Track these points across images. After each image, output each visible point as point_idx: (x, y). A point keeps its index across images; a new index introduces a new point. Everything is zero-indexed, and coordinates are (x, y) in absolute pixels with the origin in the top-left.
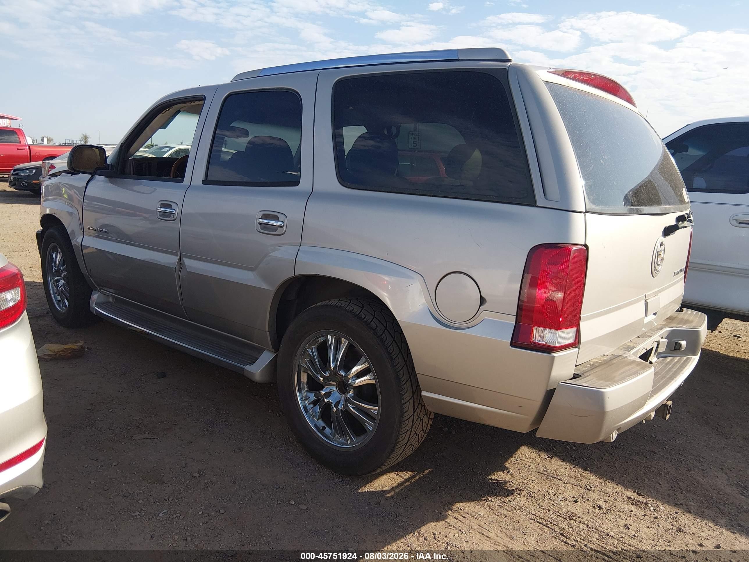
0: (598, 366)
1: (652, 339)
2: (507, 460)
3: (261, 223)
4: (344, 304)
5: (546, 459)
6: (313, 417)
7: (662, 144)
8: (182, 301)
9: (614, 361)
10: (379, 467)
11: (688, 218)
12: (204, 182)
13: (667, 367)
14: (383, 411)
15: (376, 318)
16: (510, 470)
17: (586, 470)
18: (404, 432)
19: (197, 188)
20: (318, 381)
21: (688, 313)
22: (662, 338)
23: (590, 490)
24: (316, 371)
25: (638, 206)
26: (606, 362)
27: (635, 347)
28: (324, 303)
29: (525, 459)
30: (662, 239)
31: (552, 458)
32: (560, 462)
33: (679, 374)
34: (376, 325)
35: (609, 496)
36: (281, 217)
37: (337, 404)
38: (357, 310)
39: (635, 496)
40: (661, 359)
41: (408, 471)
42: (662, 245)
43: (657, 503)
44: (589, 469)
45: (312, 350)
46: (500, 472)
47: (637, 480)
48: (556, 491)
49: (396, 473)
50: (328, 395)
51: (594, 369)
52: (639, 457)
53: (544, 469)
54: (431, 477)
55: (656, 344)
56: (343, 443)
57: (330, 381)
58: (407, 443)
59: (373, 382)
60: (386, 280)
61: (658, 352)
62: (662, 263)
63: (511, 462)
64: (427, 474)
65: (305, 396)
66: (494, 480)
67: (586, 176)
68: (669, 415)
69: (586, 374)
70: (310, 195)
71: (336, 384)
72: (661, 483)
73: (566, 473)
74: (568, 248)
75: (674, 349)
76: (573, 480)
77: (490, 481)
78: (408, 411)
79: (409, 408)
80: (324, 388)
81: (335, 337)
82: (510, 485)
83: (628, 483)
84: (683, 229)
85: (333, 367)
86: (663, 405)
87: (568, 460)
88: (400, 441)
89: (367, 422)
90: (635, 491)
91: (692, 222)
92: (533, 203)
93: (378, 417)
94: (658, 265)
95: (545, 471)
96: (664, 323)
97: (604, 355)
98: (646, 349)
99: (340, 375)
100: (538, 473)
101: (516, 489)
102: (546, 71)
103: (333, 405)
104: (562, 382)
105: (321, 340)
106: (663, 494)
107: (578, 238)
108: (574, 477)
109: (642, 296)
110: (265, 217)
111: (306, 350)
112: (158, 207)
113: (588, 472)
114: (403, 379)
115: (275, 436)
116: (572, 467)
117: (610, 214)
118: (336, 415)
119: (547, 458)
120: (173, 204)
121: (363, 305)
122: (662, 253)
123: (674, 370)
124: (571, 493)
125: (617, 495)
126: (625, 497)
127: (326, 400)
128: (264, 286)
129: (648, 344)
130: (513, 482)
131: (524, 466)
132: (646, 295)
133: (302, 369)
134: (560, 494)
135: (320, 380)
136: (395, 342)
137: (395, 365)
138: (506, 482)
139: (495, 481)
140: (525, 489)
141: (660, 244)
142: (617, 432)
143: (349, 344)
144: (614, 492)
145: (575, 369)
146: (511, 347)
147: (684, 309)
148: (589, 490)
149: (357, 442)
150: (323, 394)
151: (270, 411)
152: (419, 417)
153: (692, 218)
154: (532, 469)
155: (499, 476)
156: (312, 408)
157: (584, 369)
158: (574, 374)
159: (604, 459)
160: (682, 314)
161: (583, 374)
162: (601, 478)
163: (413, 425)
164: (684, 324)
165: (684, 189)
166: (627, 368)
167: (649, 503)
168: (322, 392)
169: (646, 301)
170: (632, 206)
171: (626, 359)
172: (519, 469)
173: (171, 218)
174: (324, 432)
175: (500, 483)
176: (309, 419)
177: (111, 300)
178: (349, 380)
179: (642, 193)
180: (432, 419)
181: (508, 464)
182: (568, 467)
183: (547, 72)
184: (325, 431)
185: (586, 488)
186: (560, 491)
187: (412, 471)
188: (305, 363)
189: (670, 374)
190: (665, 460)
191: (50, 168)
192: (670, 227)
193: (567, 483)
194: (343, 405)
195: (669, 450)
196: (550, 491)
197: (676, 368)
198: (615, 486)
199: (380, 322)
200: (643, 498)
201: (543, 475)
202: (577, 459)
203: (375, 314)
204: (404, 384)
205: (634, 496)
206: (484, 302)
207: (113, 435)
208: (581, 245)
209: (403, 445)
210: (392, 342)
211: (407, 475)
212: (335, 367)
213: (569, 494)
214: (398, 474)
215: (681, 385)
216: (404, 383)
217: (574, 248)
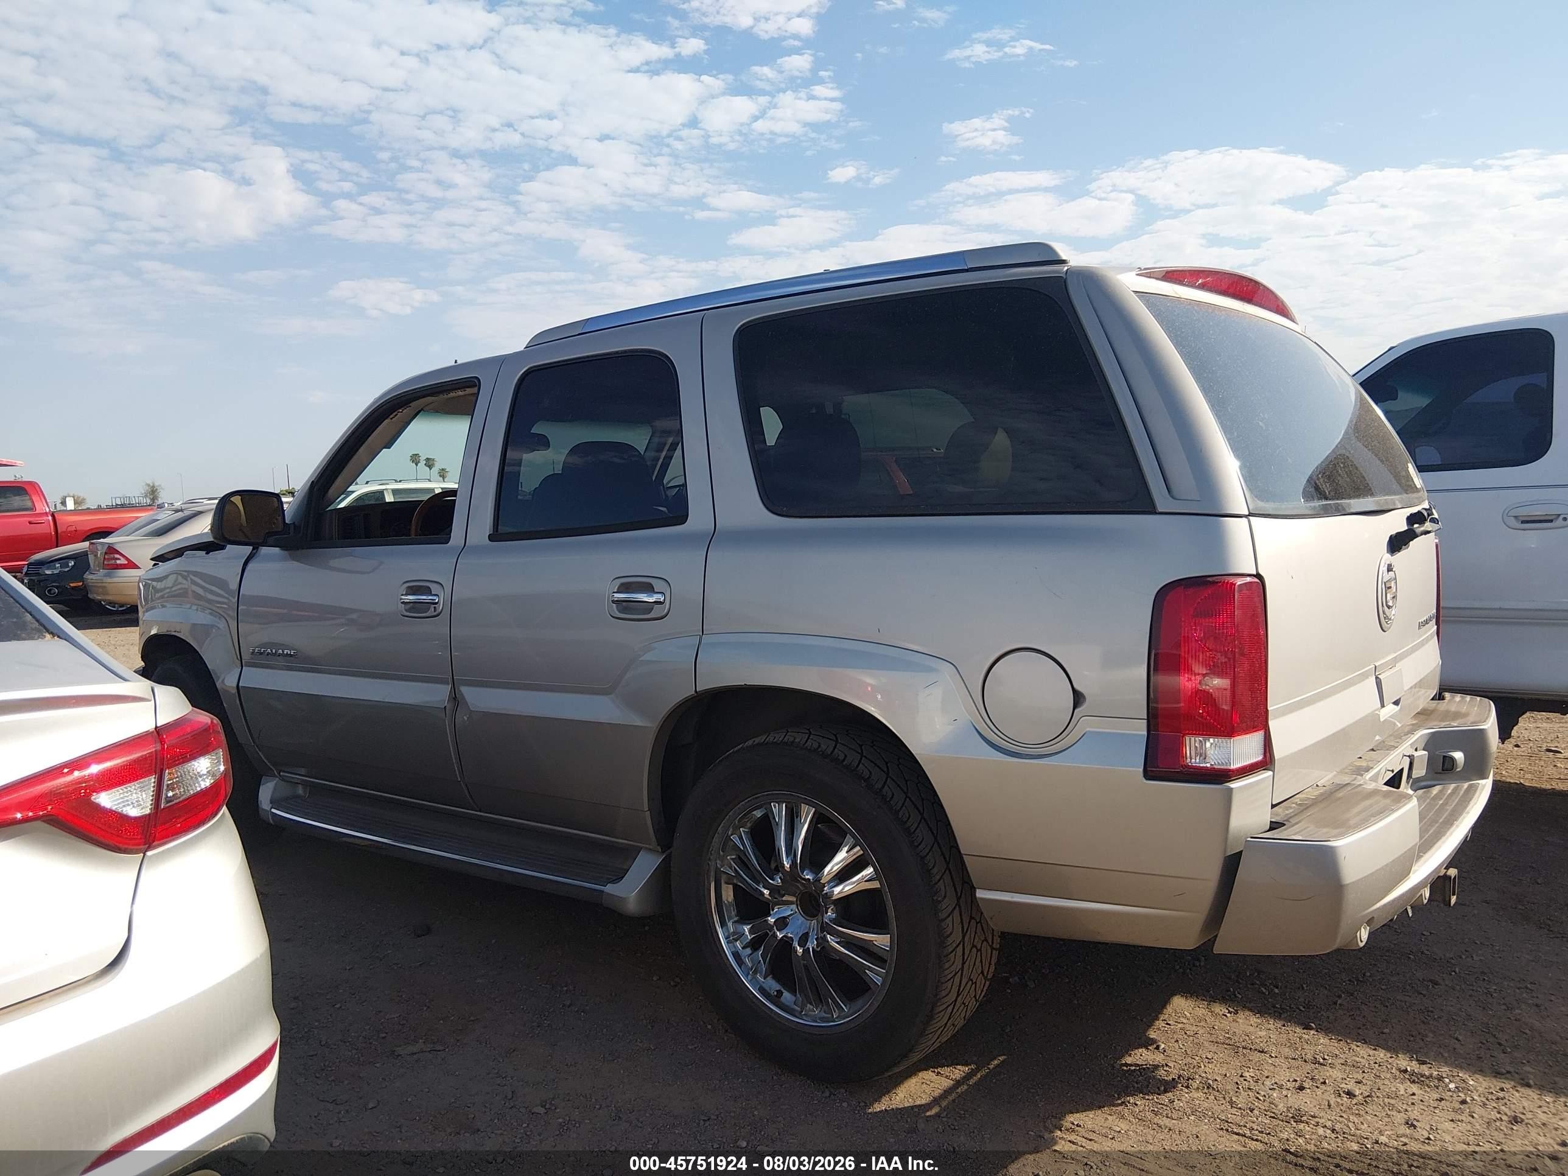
0: (1310, 806)
1: (1396, 753)
2: (1150, 1025)
3: (617, 601)
4: (800, 738)
5: (1226, 1016)
6: (755, 972)
7: (1354, 385)
8: (462, 772)
9: (1340, 794)
10: (905, 1056)
11: (1429, 515)
12: (491, 538)
13: (1437, 805)
14: (899, 942)
15: (865, 757)
16: (1160, 1043)
17: (1307, 1027)
18: (950, 976)
19: (478, 550)
20: (761, 898)
21: (1455, 702)
22: (1416, 750)
23: (1324, 1065)
24: (753, 879)
25: (1337, 499)
26: (1323, 797)
27: (1372, 768)
28: (757, 740)
29: (1185, 1021)
30: (1387, 558)
31: (1236, 1013)
32: (1254, 1020)
33: (1461, 814)
34: (867, 771)
35: (1364, 1072)
36: (657, 585)
37: (804, 940)
38: (826, 746)
39: (1413, 1066)
40: (1420, 792)
41: (957, 1065)
42: (1390, 569)
43: (1460, 1075)
44: (1313, 1025)
45: (741, 838)
46: (1140, 1050)
47: (1413, 1036)
48: (1258, 1074)
49: (934, 1072)
50: (782, 923)
51: (1302, 811)
52: (1407, 994)
53: (1227, 1035)
54: (1005, 1072)
55: (1408, 760)
56: (824, 1017)
57: (784, 896)
58: (956, 1001)
59: (876, 885)
60: (871, 685)
61: (1413, 777)
62: (1396, 603)
63: (1159, 1029)
64: (998, 1066)
65: (734, 932)
66: (1131, 1065)
67: (1238, 449)
68: (1455, 897)
69: (1293, 821)
70: (712, 538)
71: (795, 899)
72: (1460, 1038)
73: (1270, 1037)
74: (1228, 582)
75: (1443, 770)
76: (1287, 1050)
77: (1125, 1068)
78: (951, 934)
79: (953, 926)
80: (773, 910)
81: (786, 806)
82: (1166, 1071)
83: (1396, 1044)
84: (1423, 536)
85: (788, 866)
86: (1439, 876)
87: (1270, 1014)
88: (944, 997)
89: (869, 968)
90: (1413, 1057)
91: (1438, 523)
92: (1150, 509)
93: (892, 955)
94: (1389, 608)
95: (1229, 1038)
96: (1414, 722)
97: (1317, 786)
98: (1393, 771)
99: (805, 879)
100: (1216, 1045)
101: (1179, 1078)
102: (1134, 273)
103: (796, 944)
104: (1252, 838)
105: (758, 814)
106: (1468, 1056)
107: (1242, 563)
108: (1289, 1044)
109: (1370, 667)
110: (625, 588)
111: (728, 838)
112: (402, 595)
113: (1312, 1032)
114: (935, 870)
115: (678, 1025)
116: (1279, 1026)
117: (1292, 515)
118: (802, 962)
119: (1228, 1015)
120: (433, 587)
121: (835, 735)
122: (1393, 584)
123: (1450, 808)
124: (1288, 1074)
125: (1379, 1068)
126: (1394, 1071)
127: (780, 935)
128: (638, 721)
129: (1395, 761)
130: (1171, 1064)
131: (1186, 1033)
132: (1376, 667)
133: (724, 878)
134: (1267, 1077)
135: (763, 894)
136: (910, 799)
137: (916, 844)
138: (1156, 1067)
139: (1134, 1068)
140: (1197, 1077)
141: (1386, 568)
142: (1368, 928)
143: (816, 816)
144: (1372, 1062)
145: (1271, 814)
146: (1146, 779)
147: (1447, 695)
148: (1321, 1064)
149: (851, 1011)
150: (772, 924)
151: (655, 979)
152: (974, 946)
153: (1436, 515)
154: (1203, 1036)
155: (1140, 1057)
156: (751, 954)
157: (1287, 812)
158: (1271, 822)
159: (1340, 1004)
160: (1445, 704)
161: (1287, 820)
162: (1341, 1040)
163: (964, 963)
164: (1453, 720)
165: (1410, 465)
166: (1367, 803)
167: (1444, 1076)
168: (769, 918)
169: (1377, 678)
170: (1326, 499)
171: (1360, 789)
172: (1177, 1041)
173: (431, 612)
174: (781, 1002)
175: (1144, 1069)
176: (747, 976)
177: (300, 791)
178: (825, 887)
179: (1340, 475)
180: (996, 949)
181: (1152, 1033)
182: (1271, 1026)
183: (1137, 275)
184: (782, 999)
185: (1315, 1062)
186: (1266, 1071)
187: (966, 1064)
188: (728, 865)
189: (1445, 816)
190: (1458, 995)
191: (106, 553)
192: (1398, 534)
193: (1276, 1057)
194: (816, 939)
195: (1463, 975)
196: (1246, 1074)
197: (1454, 804)
198: (1372, 1052)
199: (876, 764)
200: (1431, 1068)
201: (1226, 1046)
202: (1287, 1011)
203: (862, 751)
204: (939, 880)
205: (1411, 1066)
206: (1082, 699)
207: (354, 1051)
208: (1250, 575)
209: (949, 1006)
210: (905, 801)
211: (959, 1072)
212: (793, 864)
213: (1284, 1076)
214: (939, 1073)
215: (1467, 837)
216: (938, 877)
217: (1239, 581)
